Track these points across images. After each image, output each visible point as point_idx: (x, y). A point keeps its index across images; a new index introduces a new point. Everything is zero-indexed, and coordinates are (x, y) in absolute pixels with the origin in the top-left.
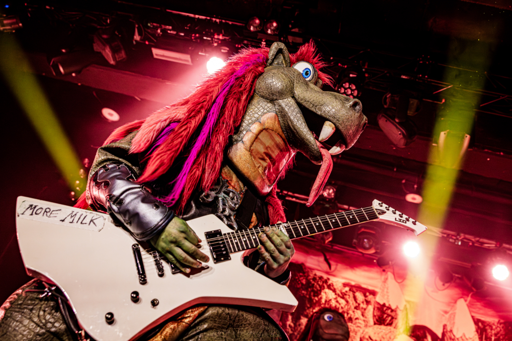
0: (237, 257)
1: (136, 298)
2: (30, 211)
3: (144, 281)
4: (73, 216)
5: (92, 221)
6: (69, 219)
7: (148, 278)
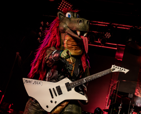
0: (73, 89)
1: (52, 102)
2: (26, 82)
3: (53, 98)
4: (35, 82)
5: (39, 83)
6: (35, 83)
7: (54, 97)
